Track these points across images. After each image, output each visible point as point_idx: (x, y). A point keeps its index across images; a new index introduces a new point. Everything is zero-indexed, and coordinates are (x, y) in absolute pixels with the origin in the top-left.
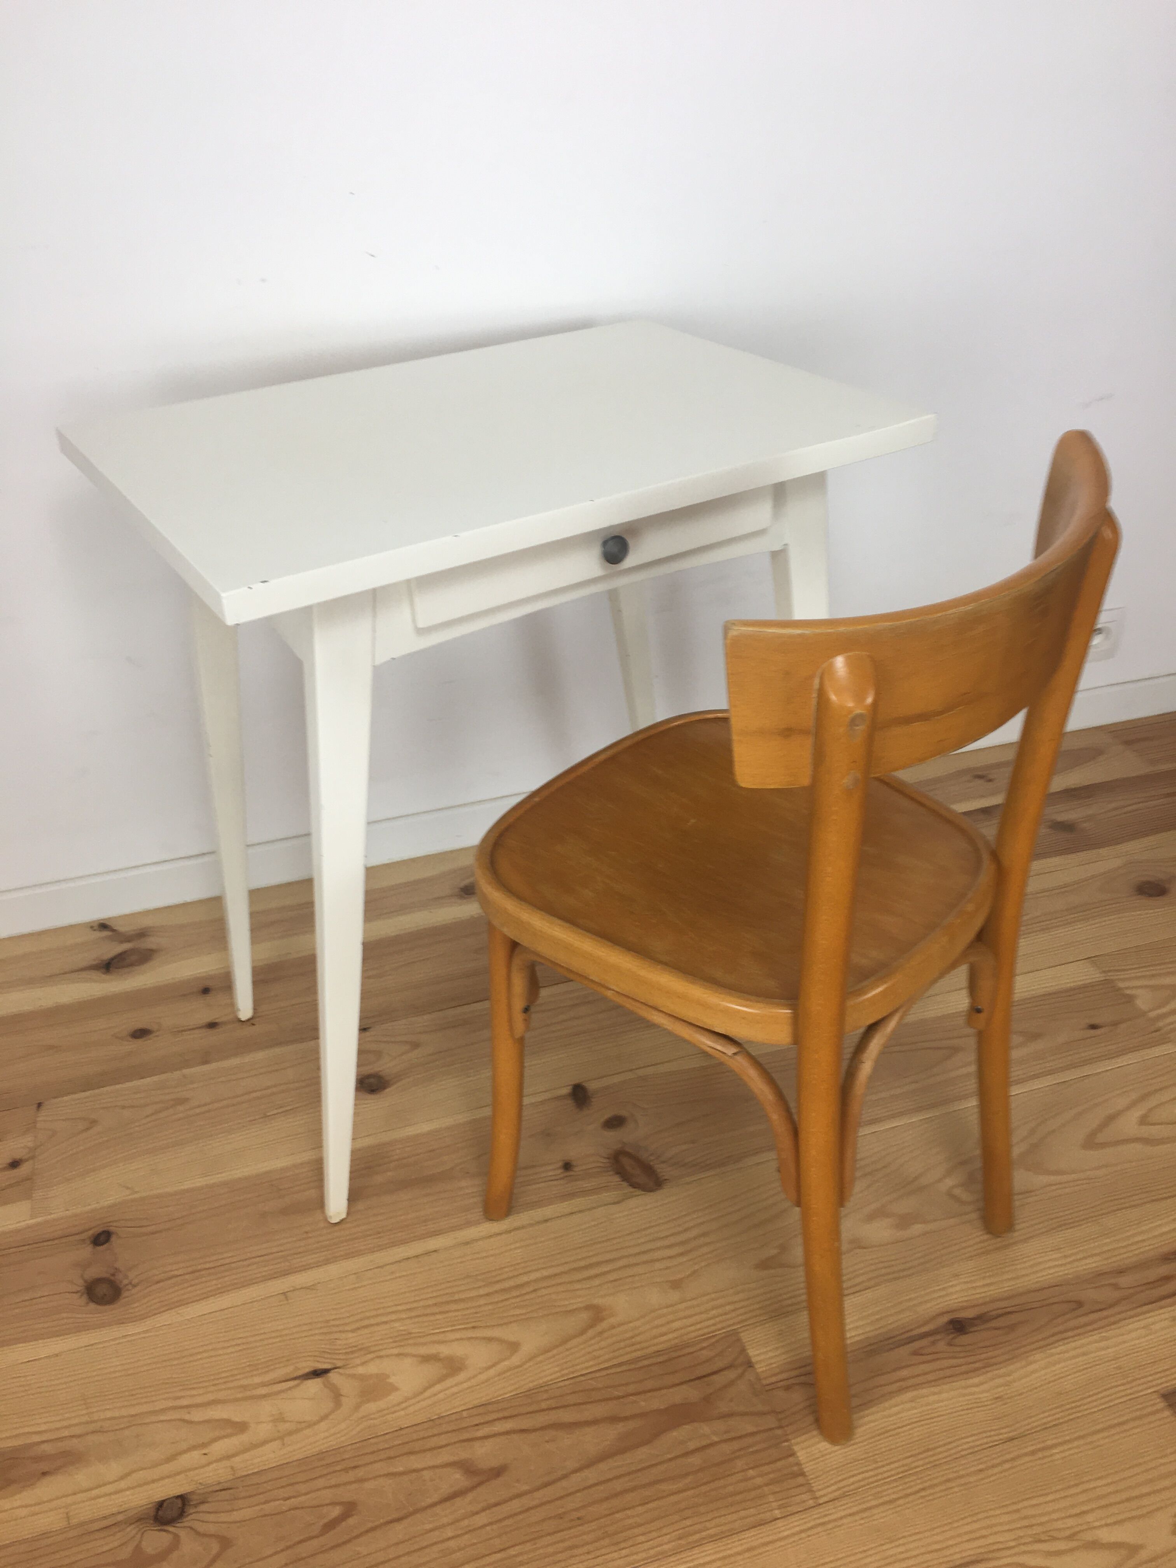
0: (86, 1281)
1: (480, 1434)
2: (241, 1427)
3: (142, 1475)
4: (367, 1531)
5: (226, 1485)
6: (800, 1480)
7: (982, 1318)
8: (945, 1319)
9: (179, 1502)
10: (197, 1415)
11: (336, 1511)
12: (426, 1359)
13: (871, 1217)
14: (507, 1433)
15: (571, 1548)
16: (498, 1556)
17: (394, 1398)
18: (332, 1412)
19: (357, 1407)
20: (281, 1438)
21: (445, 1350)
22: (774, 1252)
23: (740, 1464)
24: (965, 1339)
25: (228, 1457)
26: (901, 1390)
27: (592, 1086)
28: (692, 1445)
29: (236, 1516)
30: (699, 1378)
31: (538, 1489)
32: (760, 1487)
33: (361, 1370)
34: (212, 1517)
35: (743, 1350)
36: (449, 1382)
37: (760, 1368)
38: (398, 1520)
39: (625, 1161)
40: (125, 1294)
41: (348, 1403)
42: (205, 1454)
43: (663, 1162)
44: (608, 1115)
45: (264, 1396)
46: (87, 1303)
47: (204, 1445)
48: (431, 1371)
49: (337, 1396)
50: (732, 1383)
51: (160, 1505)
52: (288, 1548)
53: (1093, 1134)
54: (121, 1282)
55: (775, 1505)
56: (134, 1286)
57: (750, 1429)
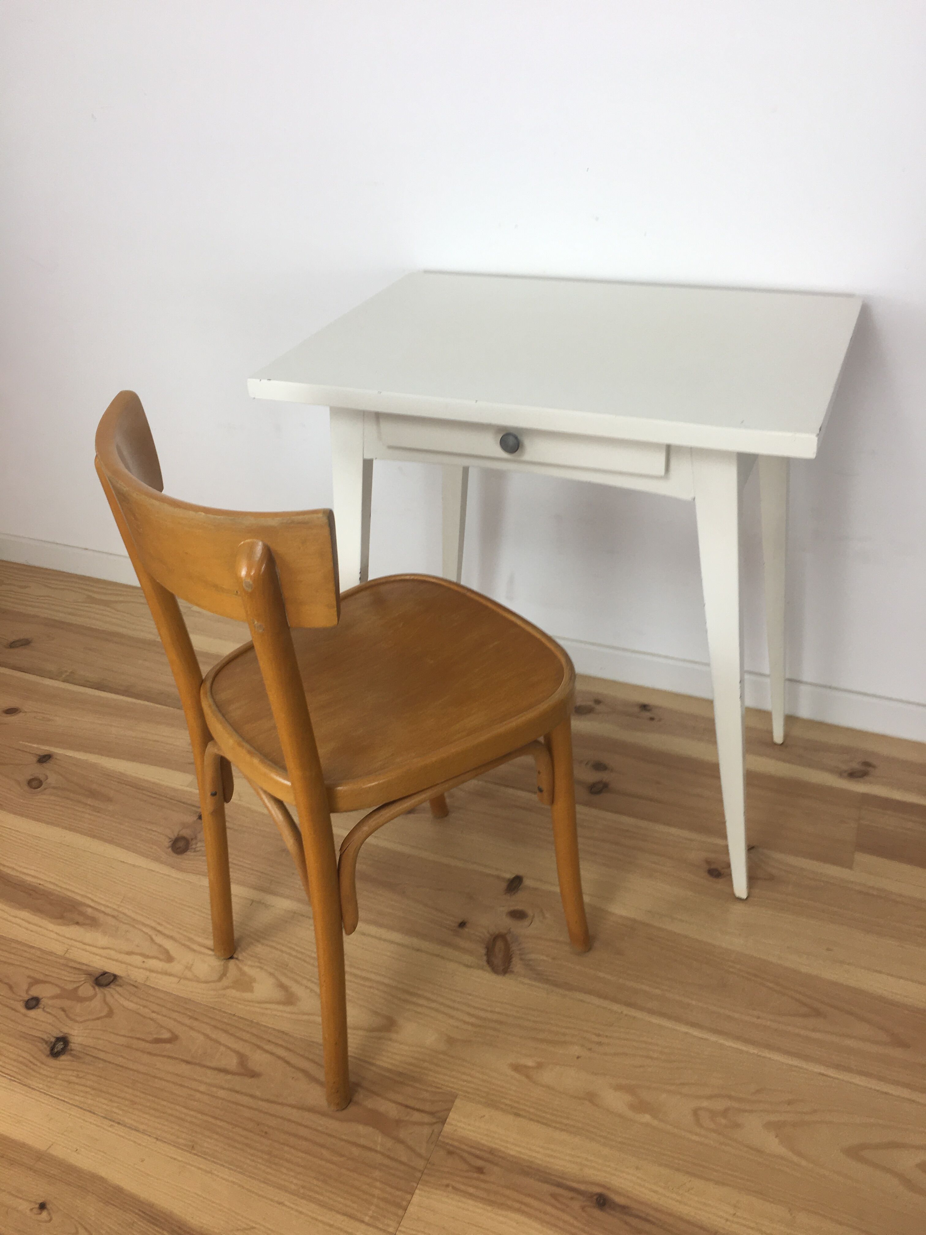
0: (178, 835)
1: (268, 1047)
2: (170, 959)
3: (112, 953)
4: (169, 1057)
5: (136, 984)
6: (400, 1212)
7: (624, 1209)
8: (598, 1190)
9: (112, 978)
10: (159, 939)
11: (166, 1035)
12: (282, 986)
13: (619, 1088)
14: (279, 1057)
15: (247, 1145)
16: (210, 1120)
17: (247, 995)
18: (214, 982)
19: (227, 988)
20: (180, 978)
21: (295, 989)
22: (530, 1063)
23: (377, 1174)
24: (597, 1213)
25: (151, 971)
26: (518, 1211)
27: (527, 882)
28: (362, 1141)
29: (126, 1003)
30: (407, 1107)
31: (262, 1100)
32: (373, 1196)
33: (246, 969)
34: (117, 996)
35: (449, 1110)
36: (281, 1007)
37: (447, 1128)
38: (188, 1062)
39: (500, 944)
40: (188, 853)
41: (225, 982)
42: (144, 962)
43: (521, 959)
44: (519, 907)
45: (194, 951)
46: (168, 848)
47: (148, 957)
48: (278, 994)
49: (223, 975)
50: (422, 1124)
51: (104, 973)
52: (131, 1037)
53: (864, 1147)
54: (192, 845)
55: (370, 1213)
56: (195, 851)
57: (404, 1159)
